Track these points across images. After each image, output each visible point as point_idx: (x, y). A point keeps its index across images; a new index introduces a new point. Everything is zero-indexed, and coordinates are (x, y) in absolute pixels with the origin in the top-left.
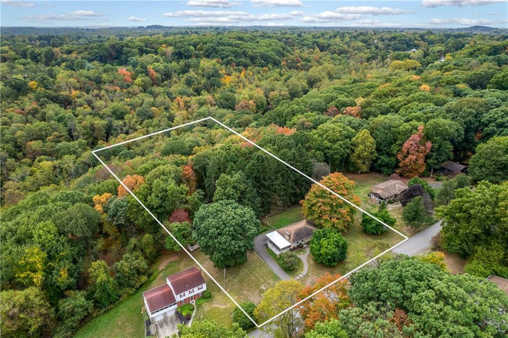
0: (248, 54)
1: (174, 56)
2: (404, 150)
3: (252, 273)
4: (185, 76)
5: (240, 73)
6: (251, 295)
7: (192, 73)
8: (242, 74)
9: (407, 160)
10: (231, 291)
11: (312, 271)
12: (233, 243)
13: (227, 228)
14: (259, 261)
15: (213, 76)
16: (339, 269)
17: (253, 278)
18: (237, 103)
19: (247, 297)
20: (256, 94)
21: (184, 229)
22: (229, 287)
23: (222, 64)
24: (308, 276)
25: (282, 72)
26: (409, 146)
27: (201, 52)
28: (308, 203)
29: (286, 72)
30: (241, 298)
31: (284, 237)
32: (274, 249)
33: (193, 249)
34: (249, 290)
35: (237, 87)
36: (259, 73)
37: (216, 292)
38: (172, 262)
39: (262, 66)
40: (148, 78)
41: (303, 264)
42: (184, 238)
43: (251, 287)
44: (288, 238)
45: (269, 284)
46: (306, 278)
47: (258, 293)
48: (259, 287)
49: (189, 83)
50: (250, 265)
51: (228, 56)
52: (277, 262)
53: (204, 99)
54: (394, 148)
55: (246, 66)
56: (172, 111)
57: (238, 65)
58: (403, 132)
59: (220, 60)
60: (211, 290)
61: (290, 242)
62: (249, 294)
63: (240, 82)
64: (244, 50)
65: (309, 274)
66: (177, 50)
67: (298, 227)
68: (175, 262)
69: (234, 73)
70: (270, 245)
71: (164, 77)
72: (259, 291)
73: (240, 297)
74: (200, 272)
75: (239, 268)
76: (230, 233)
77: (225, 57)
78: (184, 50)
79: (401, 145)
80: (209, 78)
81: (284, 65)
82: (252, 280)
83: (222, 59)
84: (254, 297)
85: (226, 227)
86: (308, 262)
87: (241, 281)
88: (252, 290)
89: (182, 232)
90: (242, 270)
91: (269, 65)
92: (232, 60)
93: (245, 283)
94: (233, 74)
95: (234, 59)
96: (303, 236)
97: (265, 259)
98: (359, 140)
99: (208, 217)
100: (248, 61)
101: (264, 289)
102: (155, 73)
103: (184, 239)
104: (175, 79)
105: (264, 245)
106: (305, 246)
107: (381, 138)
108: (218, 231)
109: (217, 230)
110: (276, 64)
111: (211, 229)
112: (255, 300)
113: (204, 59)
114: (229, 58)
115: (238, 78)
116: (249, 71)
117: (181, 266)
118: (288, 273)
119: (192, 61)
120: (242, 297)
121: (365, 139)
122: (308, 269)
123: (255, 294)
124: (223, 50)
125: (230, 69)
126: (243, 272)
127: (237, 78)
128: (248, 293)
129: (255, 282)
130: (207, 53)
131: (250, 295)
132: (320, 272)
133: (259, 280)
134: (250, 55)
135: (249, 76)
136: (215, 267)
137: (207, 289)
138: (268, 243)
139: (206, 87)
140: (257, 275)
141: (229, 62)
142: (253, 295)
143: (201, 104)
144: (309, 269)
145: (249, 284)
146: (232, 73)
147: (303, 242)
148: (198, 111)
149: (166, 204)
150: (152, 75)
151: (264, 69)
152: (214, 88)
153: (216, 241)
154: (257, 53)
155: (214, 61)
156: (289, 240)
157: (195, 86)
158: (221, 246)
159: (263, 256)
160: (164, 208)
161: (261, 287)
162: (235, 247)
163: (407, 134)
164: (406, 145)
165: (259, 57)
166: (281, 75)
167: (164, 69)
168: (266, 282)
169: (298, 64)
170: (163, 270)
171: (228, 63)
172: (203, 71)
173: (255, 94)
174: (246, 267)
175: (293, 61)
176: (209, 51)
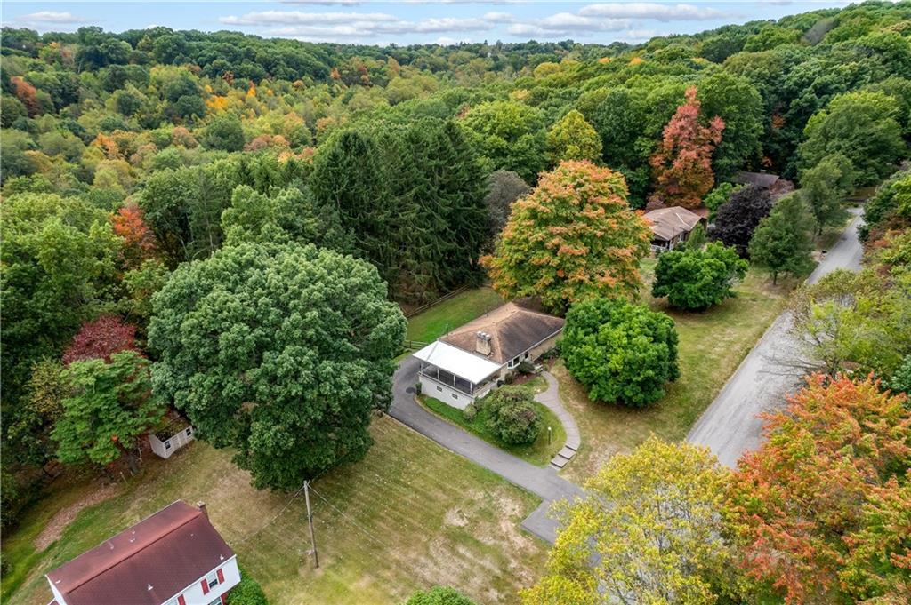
0: (258, 56)
1: (84, 63)
2: (667, 142)
3: (398, 482)
4: (117, 94)
5: (247, 92)
6: (423, 559)
7: (131, 89)
8: (249, 92)
9: (677, 164)
10: (339, 560)
11: (595, 432)
12: (329, 369)
13: (295, 316)
14: (409, 439)
15: (185, 92)
16: (667, 409)
17: (409, 497)
18: (247, 140)
19: (408, 570)
20: (288, 122)
21: (122, 378)
22: (328, 547)
23: (202, 76)
24: (590, 450)
25: (335, 89)
26: (678, 131)
27: (150, 54)
28: (516, 251)
29: (341, 90)
30: (387, 581)
31: (474, 352)
32: (446, 395)
33: (173, 449)
34: (406, 544)
35: (242, 116)
36: (286, 91)
37: (282, 578)
38: (92, 510)
39: (292, 79)
40: (14, 100)
41: (556, 418)
42: (126, 409)
43: (413, 529)
44: (486, 350)
45: (471, 503)
46: (586, 458)
47: (444, 545)
48: (440, 522)
49: (127, 108)
50: (382, 456)
51: (215, 58)
52: (470, 429)
53: (169, 135)
54: (643, 144)
55: (256, 79)
56: (84, 161)
57: (239, 75)
58: (657, 104)
59: (198, 68)
60: (261, 577)
61: (495, 362)
62: (413, 555)
63: (249, 106)
64: (248, 49)
65: (592, 442)
66: (89, 47)
67: (504, 318)
68: (106, 506)
69: (232, 91)
70: (430, 388)
71: (60, 100)
72: (447, 536)
73: (377, 576)
74: (206, 515)
75: (348, 476)
76: (311, 332)
77: (206, 62)
78: (106, 47)
79: (658, 136)
80: (174, 99)
81: (336, 78)
82: (405, 503)
83: (202, 67)
84: (436, 564)
85: (287, 313)
86: (569, 408)
87: (368, 518)
88: (419, 540)
89: (117, 389)
90: (361, 480)
91: (304, 77)
92: (223, 66)
93: (382, 519)
94: (230, 92)
95: (228, 64)
96: (528, 339)
97: (427, 430)
98: (564, 136)
99: (207, 290)
100: (260, 69)
101: (461, 523)
102: (32, 89)
103: (126, 414)
104: (88, 100)
105: (410, 390)
106: (537, 367)
107: (611, 125)
108: (258, 331)
109: (252, 328)
110: (319, 76)
111: (228, 329)
112: (443, 572)
113: (159, 66)
114: (218, 61)
115: (243, 100)
116: (264, 88)
117: (128, 513)
118: (519, 454)
119: (130, 68)
120: (387, 574)
121: (576, 132)
122: (581, 430)
123: (433, 552)
124: (201, 49)
125: (221, 83)
126: (365, 484)
127: (240, 101)
128: (406, 554)
129: (419, 510)
130: (164, 55)
131: (416, 561)
132: (620, 428)
133: (430, 499)
134: (261, 57)
135: (266, 96)
136: (261, 487)
137: (243, 575)
138: (422, 380)
139: (170, 115)
140: (418, 483)
141: (217, 71)
142: (428, 555)
143: (163, 144)
144: (582, 427)
145: (399, 520)
146: (227, 92)
147: (527, 359)
148: (155, 156)
149: (41, 300)
150: (26, 94)
151: (295, 83)
152: (191, 119)
153: (251, 374)
154: (276, 54)
155: (183, 68)
156: (490, 357)
157: (143, 116)
158: (277, 389)
159: (416, 423)
160: (35, 316)
161: (446, 522)
162: (338, 386)
163: (666, 107)
164: (669, 131)
165: (282, 62)
166: (333, 95)
167: (60, 83)
168: (457, 499)
169: (363, 77)
170: (52, 546)
171: (214, 73)
172: (158, 89)
173: (284, 122)
174: (370, 467)
175: (352, 72)
176: (169, 50)
